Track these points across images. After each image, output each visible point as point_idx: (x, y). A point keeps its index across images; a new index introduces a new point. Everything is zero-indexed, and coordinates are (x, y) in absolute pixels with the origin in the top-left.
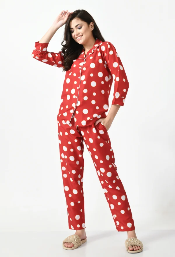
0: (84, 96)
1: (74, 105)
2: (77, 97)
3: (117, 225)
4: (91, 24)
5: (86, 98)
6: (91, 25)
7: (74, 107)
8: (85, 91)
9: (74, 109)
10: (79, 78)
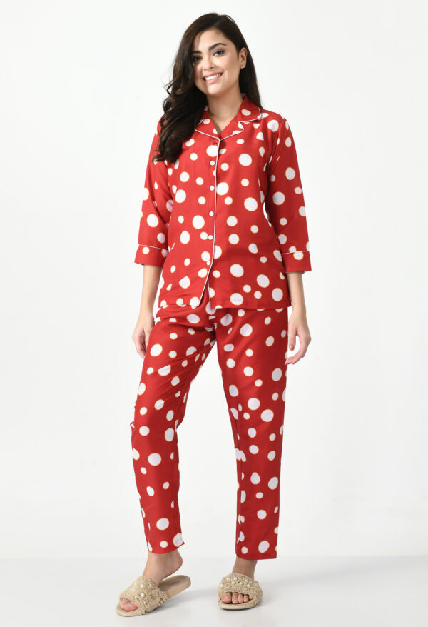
0: (230, 235)
1: (205, 256)
2: (211, 237)
3: (239, 539)
4: (243, 53)
5: (234, 239)
6: (242, 56)
7: (206, 263)
8: (232, 221)
9: (207, 267)
10: (212, 188)
